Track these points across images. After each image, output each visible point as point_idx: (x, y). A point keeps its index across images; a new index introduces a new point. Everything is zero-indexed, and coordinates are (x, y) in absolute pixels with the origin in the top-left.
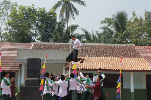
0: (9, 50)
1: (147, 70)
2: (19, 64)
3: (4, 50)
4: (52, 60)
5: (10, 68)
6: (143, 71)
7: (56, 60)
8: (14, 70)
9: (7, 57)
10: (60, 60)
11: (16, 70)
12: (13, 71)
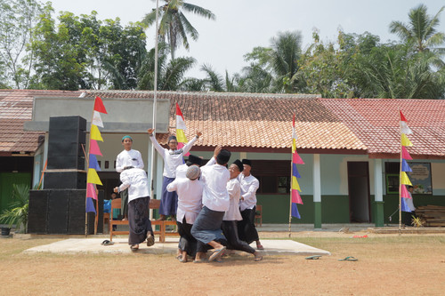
0: (21, 105)
1: (355, 148)
2: (38, 136)
3: (9, 106)
4: (120, 125)
5: (12, 144)
6: (344, 151)
7: (131, 125)
8: (22, 149)
9: (12, 121)
10: (140, 124)
11: (28, 149)
12: (18, 153)
